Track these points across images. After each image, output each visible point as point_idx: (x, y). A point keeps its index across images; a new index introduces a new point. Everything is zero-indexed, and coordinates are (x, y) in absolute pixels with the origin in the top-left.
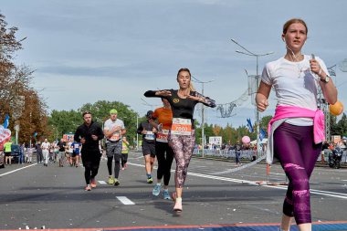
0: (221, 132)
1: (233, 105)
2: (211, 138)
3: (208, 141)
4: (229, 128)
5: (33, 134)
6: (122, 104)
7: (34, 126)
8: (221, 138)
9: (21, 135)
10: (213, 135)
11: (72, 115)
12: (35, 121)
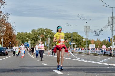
0: (95, 43)
1: (101, 30)
2: (90, 45)
3: (88, 46)
4: (98, 41)
5: (9, 43)
6: (49, 30)
7: (10, 39)
8: (95, 45)
9: (4, 43)
10: (91, 44)
11: (26, 35)
12: (11, 37)
